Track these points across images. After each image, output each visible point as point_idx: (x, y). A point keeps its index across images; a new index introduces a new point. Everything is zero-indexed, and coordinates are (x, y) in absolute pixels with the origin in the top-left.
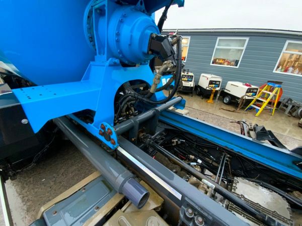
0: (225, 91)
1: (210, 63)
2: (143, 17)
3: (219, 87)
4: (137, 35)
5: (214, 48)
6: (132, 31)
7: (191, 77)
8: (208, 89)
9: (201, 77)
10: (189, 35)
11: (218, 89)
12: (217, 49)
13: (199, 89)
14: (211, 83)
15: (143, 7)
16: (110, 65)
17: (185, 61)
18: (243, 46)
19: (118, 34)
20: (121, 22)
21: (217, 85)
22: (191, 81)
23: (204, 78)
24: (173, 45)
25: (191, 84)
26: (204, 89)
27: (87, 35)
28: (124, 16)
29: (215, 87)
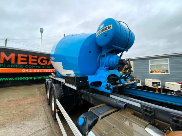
0: (166, 88)
1: (149, 73)
2: (116, 56)
3: (160, 86)
4: (115, 60)
5: (149, 65)
6: (113, 59)
7: (139, 80)
8: (152, 87)
9: (146, 81)
10: (132, 61)
11: (159, 87)
12: (151, 65)
13: (146, 88)
14: (153, 83)
15: (115, 53)
16: (106, 69)
17: (133, 73)
18: (168, 63)
19: (109, 60)
20: (110, 57)
21: (158, 84)
22: (139, 83)
23: (147, 81)
24: (127, 61)
25: (139, 84)
26: (149, 87)
27: (98, 62)
28: (111, 56)
29: (158, 86)
